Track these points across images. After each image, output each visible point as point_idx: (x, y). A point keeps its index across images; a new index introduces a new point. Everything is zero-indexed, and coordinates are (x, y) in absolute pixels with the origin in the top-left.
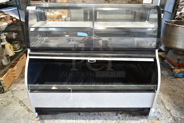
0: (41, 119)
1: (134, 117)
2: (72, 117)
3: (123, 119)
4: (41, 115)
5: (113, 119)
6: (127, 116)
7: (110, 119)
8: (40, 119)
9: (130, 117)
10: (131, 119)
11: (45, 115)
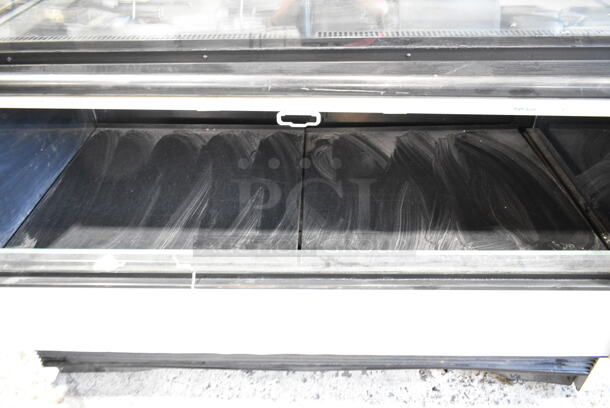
0: (74, 392)
1: (507, 388)
2: (213, 386)
3: (453, 398)
4: (74, 375)
5: (405, 396)
6: (475, 383)
7: (391, 395)
8: (68, 393)
9: (489, 388)
10: (492, 396)
11: (92, 374)
